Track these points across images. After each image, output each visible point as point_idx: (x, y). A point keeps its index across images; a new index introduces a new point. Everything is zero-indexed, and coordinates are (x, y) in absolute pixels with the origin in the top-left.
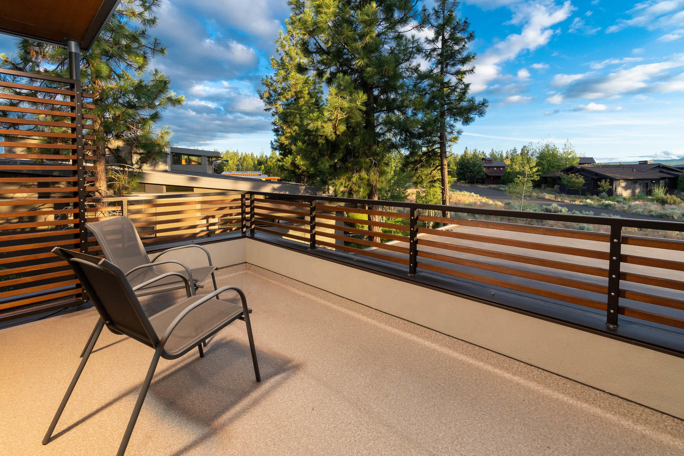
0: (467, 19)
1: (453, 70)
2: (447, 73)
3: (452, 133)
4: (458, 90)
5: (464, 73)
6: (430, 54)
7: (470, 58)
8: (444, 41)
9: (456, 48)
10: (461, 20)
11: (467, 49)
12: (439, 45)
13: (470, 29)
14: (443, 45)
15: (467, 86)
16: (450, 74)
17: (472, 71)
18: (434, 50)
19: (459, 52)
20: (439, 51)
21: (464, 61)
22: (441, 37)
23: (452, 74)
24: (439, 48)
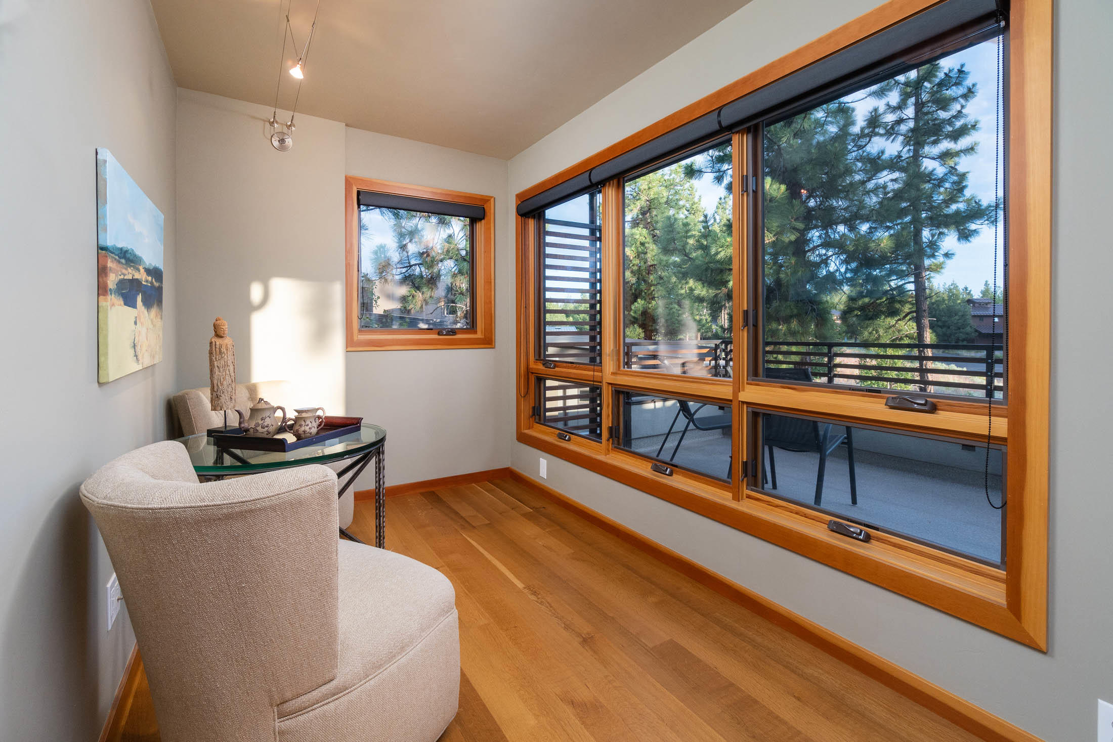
0: (962, 66)
1: (936, 150)
2: (923, 157)
3: (933, 256)
4: (947, 185)
5: (957, 154)
6: (892, 128)
7: (968, 129)
8: (919, 106)
9: (943, 115)
10: (953, 69)
11: (966, 116)
12: (910, 112)
13: (968, 82)
14: (917, 111)
15: (963, 176)
16: (929, 158)
17: (970, 150)
18: (900, 121)
19: (950, 122)
20: (911, 124)
21: (956, 136)
22: (913, 100)
23: (933, 159)
24: (909, 119)
